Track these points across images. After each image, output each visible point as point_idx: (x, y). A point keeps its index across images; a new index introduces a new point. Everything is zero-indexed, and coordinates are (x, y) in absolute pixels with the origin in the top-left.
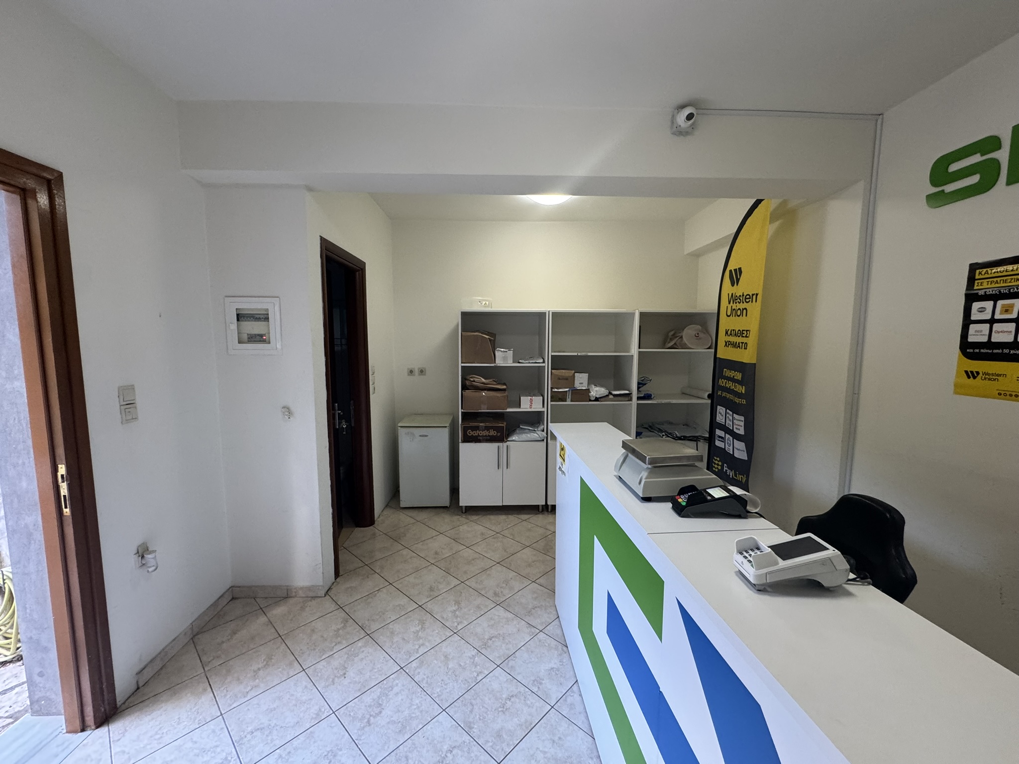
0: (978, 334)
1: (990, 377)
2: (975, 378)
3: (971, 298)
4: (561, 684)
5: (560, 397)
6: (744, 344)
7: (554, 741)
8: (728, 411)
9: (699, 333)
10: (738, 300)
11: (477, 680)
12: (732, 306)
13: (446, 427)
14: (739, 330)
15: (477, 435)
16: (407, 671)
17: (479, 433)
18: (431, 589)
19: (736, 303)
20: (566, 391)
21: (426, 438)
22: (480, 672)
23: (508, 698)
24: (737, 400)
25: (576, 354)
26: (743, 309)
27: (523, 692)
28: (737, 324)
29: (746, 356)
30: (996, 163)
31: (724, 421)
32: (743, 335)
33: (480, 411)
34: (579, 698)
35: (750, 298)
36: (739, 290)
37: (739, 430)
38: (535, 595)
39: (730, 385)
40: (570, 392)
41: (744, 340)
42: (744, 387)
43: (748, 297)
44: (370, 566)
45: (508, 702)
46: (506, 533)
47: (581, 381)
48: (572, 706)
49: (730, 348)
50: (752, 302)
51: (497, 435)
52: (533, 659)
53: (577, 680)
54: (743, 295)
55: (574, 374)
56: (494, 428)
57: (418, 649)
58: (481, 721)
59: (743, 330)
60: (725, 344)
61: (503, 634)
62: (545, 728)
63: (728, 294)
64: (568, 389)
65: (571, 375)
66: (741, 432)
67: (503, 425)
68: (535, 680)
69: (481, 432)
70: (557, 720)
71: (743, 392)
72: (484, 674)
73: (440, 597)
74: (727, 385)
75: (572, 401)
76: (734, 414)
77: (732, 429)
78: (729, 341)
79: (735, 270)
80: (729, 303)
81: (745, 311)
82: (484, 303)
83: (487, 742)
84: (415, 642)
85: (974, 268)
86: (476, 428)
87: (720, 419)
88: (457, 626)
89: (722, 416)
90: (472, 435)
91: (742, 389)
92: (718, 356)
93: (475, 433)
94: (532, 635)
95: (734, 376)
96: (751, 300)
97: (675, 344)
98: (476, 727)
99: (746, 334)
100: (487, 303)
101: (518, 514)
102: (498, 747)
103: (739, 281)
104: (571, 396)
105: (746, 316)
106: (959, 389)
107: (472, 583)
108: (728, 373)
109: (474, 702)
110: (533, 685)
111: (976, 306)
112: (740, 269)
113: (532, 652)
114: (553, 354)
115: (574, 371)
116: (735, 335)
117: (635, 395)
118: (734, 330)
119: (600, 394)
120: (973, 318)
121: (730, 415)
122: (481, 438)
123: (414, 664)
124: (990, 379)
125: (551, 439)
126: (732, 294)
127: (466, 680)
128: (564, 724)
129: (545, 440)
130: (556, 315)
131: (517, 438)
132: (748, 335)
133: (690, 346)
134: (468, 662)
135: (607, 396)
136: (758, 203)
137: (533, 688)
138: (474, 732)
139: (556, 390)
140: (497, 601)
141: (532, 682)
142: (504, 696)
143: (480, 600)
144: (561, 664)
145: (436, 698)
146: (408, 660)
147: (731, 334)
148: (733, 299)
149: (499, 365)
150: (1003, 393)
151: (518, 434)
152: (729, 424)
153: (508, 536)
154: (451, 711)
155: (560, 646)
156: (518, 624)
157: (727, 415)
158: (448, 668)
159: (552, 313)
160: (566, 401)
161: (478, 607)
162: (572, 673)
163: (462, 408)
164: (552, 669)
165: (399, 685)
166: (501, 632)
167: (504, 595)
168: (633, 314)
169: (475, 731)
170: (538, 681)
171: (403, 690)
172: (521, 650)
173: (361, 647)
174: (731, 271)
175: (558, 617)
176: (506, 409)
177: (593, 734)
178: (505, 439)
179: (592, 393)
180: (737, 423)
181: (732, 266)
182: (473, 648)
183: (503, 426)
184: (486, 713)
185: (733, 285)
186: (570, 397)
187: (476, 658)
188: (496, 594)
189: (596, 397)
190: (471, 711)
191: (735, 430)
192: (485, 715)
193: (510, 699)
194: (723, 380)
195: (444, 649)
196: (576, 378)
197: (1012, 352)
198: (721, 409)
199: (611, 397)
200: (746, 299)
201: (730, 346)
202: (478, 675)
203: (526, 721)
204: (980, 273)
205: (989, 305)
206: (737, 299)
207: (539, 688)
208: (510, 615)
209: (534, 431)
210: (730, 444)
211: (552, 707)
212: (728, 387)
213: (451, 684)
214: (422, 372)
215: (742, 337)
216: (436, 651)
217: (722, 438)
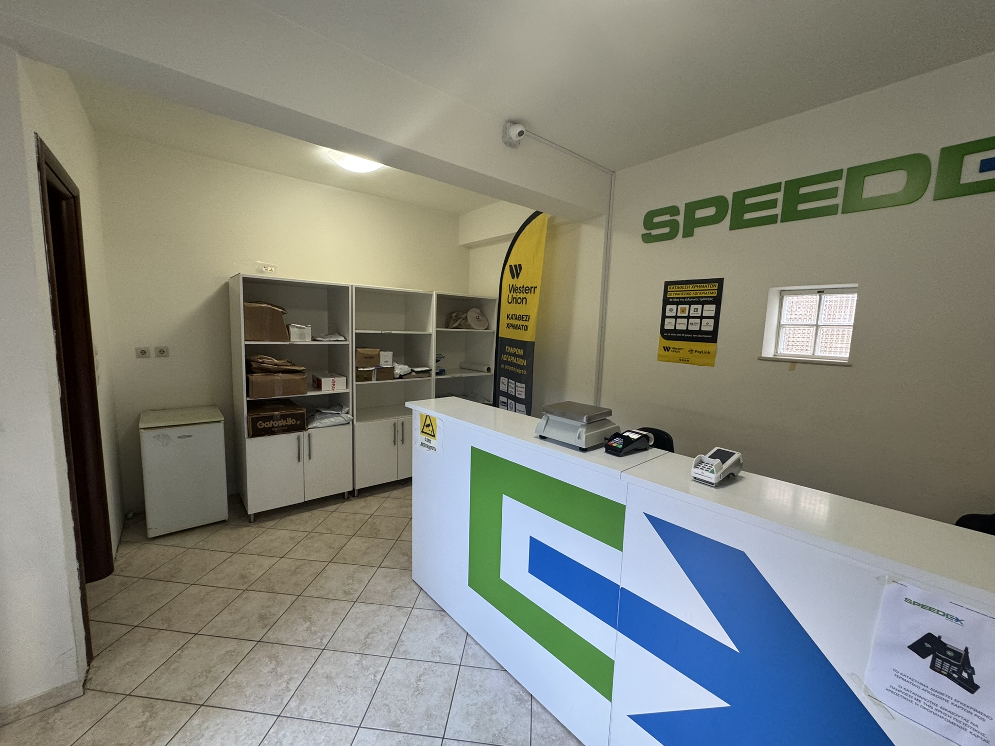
0: (669, 324)
1: (677, 350)
2: (668, 351)
3: (666, 301)
4: (456, 643)
5: (366, 377)
6: (524, 327)
7: (477, 691)
8: (510, 380)
9: (480, 316)
10: (519, 290)
11: (376, 681)
12: (512, 295)
13: (220, 421)
14: (520, 315)
15: (271, 426)
16: (288, 715)
17: (274, 423)
18: (262, 617)
19: (516, 293)
20: (372, 370)
21: (189, 438)
22: (376, 673)
23: (418, 680)
24: (519, 371)
25: (380, 332)
26: (523, 298)
27: (428, 667)
28: (519, 310)
29: (527, 336)
30: (676, 223)
31: (506, 389)
32: (523, 319)
33: (273, 397)
34: (477, 647)
35: (529, 290)
36: (519, 282)
37: (521, 395)
38: (388, 579)
39: (512, 359)
40: (376, 371)
41: (524, 323)
42: (525, 361)
43: (527, 289)
44: (144, 625)
45: (419, 683)
46: (319, 529)
47: (386, 359)
48: (474, 656)
49: (511, 330)
50: (531, 293)
51: (296, 424)
52: (420, 635)
53: (468, 633)
54: (523, 287)
55: (379, 353)
56: (292, 416)
57: (287, 687)
58: (404, 714)
59: (523, 315)
60: (507, 326)
61: (378, 626)
62: (464, 685)
63: (509, 285)
64: (374, 368)
65: (378, 353)
66: (523, 396)
67: (302, 411)
68: (433, 651)
69: (276, 422)
70: (469, 673)
71: (525, 365)
72: (380, 671)
73: (280, 622)
74: (509, 360)
75: (377, 380)
76: (517, 383)
77: (514, 395)
78: (511, 324)
79: (515, 266)
80: (510, 292)
81: (524, 300)
82: (269, 269)
83: (421, 728)
84: (279, 682)
85: (667, 284)
86: (270, 418)
87: (503, 388)
88: (321, 642)
89: (505, 385)
90: (264, 427)
91: (524, 363)
92: (500, 336)
93: (268, 425)
94: (407, 615)
95: (515, 352)
96: (530, 291)
97: (459, 324)
98: (402, 722)
99: (525, 318)
100: (273, 269)
101: (322, 507)
102: (434, 726)
103: (519, 275)
104: (377, 375)
105: (526, 304)
106: (660, 358)
107: (311, 591)
108: (509, 349)
109: (386, 702)
110: (434, 656)
111: (668, 307)
112: (520, 266)
113: (415, 630)
114: (357, 331)
115: (379, 350)
116: (516, 319)
117: (433, 373)
118: (514, 315)
119: (404, 372)
120: (667, 314)
121: (513, 384)
122: (276, 429)
123: (293, 704)
124: (676, 352)
125: (357, 421)
126: (513, 285)
127: (365, 687)
128: (477, 672)
129: (351, 423)
130: (359, 290)
131: (318, 424)
132: (527, 319)
133: (474, 327)
134: (356, 670)
135: (410, 373)
136: (536, 214)
137: (435, 659)
138: (404, 727)
139: (362, 369)
140: (352, 599)
141: (430, 655)
142: (413, 680)
143: (332, 606)
144: (446, 627)
145: (342, 721)
146: (281, 703)
147: (512, 318)
148: (513, 289)
149: (295, 343)
150: (682, 359)
151: (317, 419)
152: (511, 391)
153: (324, 531)
154: (367, 723)
155: (438, 613)
156: (388, 611)
157: (509, 384)
158: (337, 686)
159: (356, 288)
160: (371, 380)
161: (334, 613)
162: (460, 630)
163: (248, 396)
164: (442, 635)
165: (288, 734)
166: (375, 626)
167: (356, 591)
168: (431, 295)
169: (404, 725)
170: (435, 651)
171: (296, 737)
172: (404, 632)
173: (200, 725)
174: (511, 266)
175: (422, 588)
176: (307, 393)
177: (503, 668)
178: (306, 427)
179: (397, 371)
180: (519, 390)
181: (512, 261)
182: (353, 655)
183: (304, 413)
184: (405, 704)
185: (513, 278)
186: (375, 376)
187: (364, 662)
188: (346, 593)
189: (400, 375)
190: (389, 711)
191: (517, 395)
192: (404, 706)
193: (420, 680)
194: (505, 355)
195: (321, 672)
196: (381, 357)
197: (686, 335)
198: (503, 380)
199: (414, 374)
200: (526, 290)
201: (511, 328)
202: (375, 676)
203: (445, 689)
204: (670, 288)
205: (674, 307)
206: (517, 290)
207: (440, 656)
208: (374, 607)
209: (337, 415)
210: (512, 408)
211: (460, 665)
212: (510, 361)
213: (351, 699)
214: (162, 352)
215: (522, 320)
216: (312, 678)
217: (505, 403)
